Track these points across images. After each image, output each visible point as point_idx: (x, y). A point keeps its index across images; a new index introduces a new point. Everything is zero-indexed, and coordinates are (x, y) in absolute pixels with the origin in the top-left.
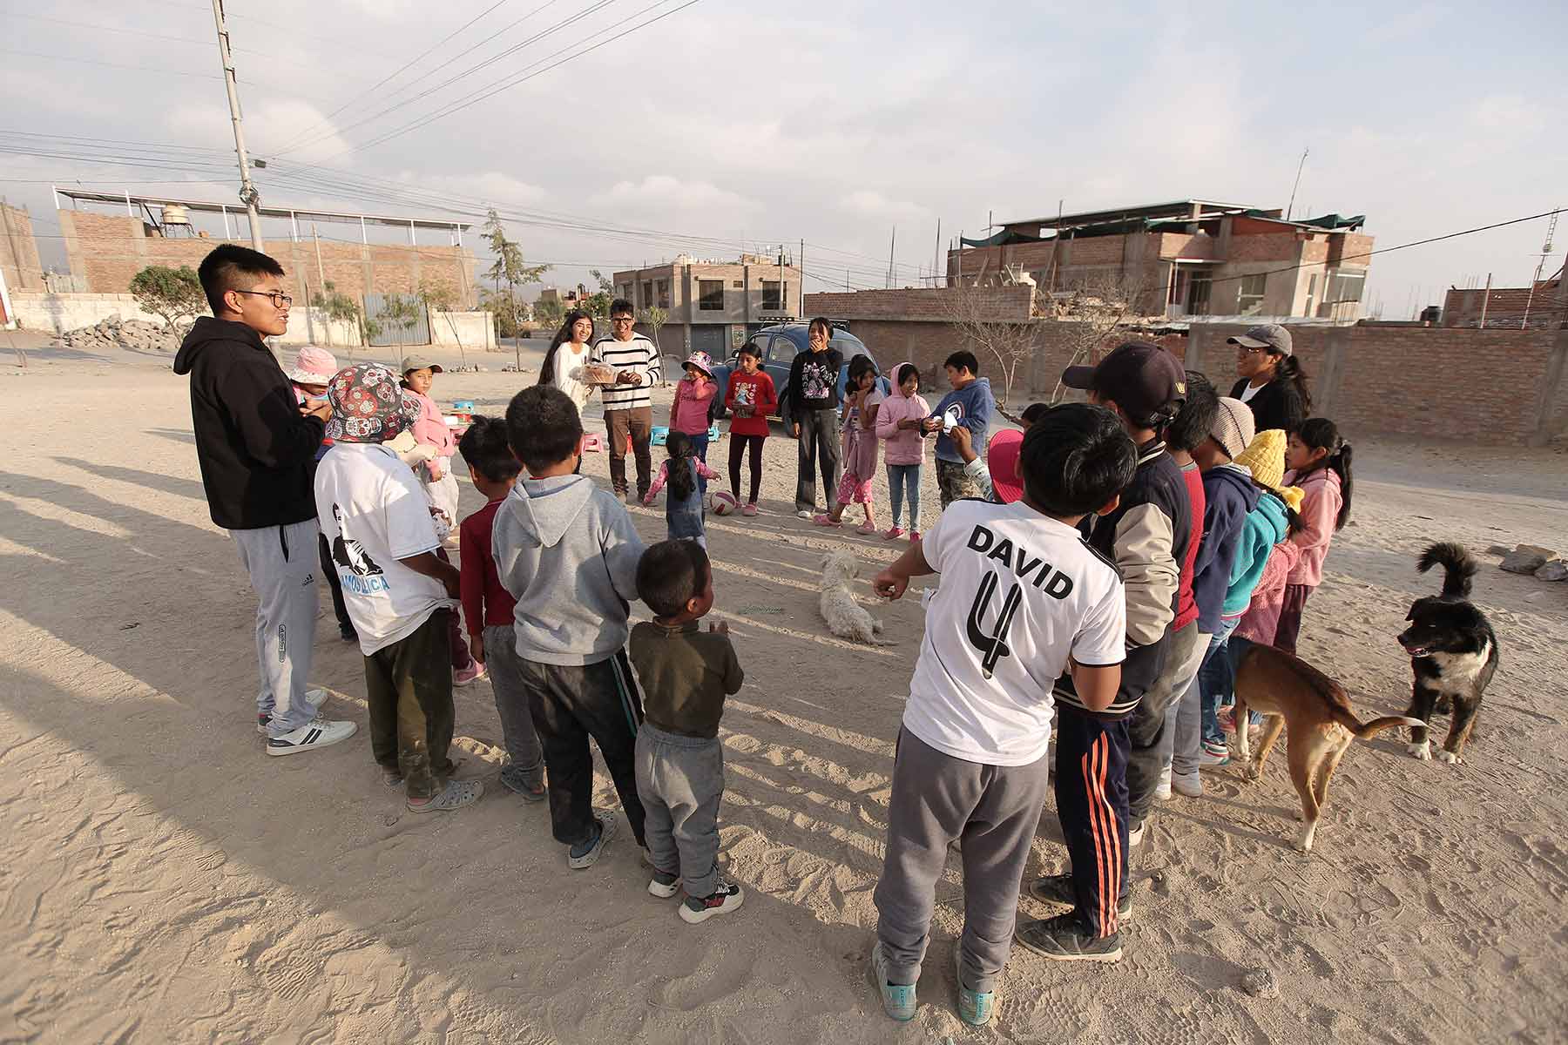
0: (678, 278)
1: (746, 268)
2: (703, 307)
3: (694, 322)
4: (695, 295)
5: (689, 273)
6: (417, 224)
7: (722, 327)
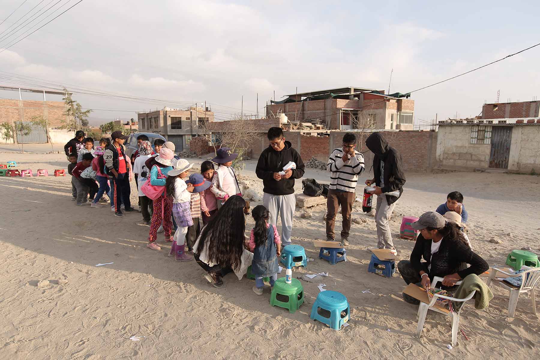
0: (162, 117)
1: (191, 112)
2: (172, 128)
3: (169, 134)
4: (169, 122)
5: (166, 114)
6: (46, 92)
7: (181, 136)
